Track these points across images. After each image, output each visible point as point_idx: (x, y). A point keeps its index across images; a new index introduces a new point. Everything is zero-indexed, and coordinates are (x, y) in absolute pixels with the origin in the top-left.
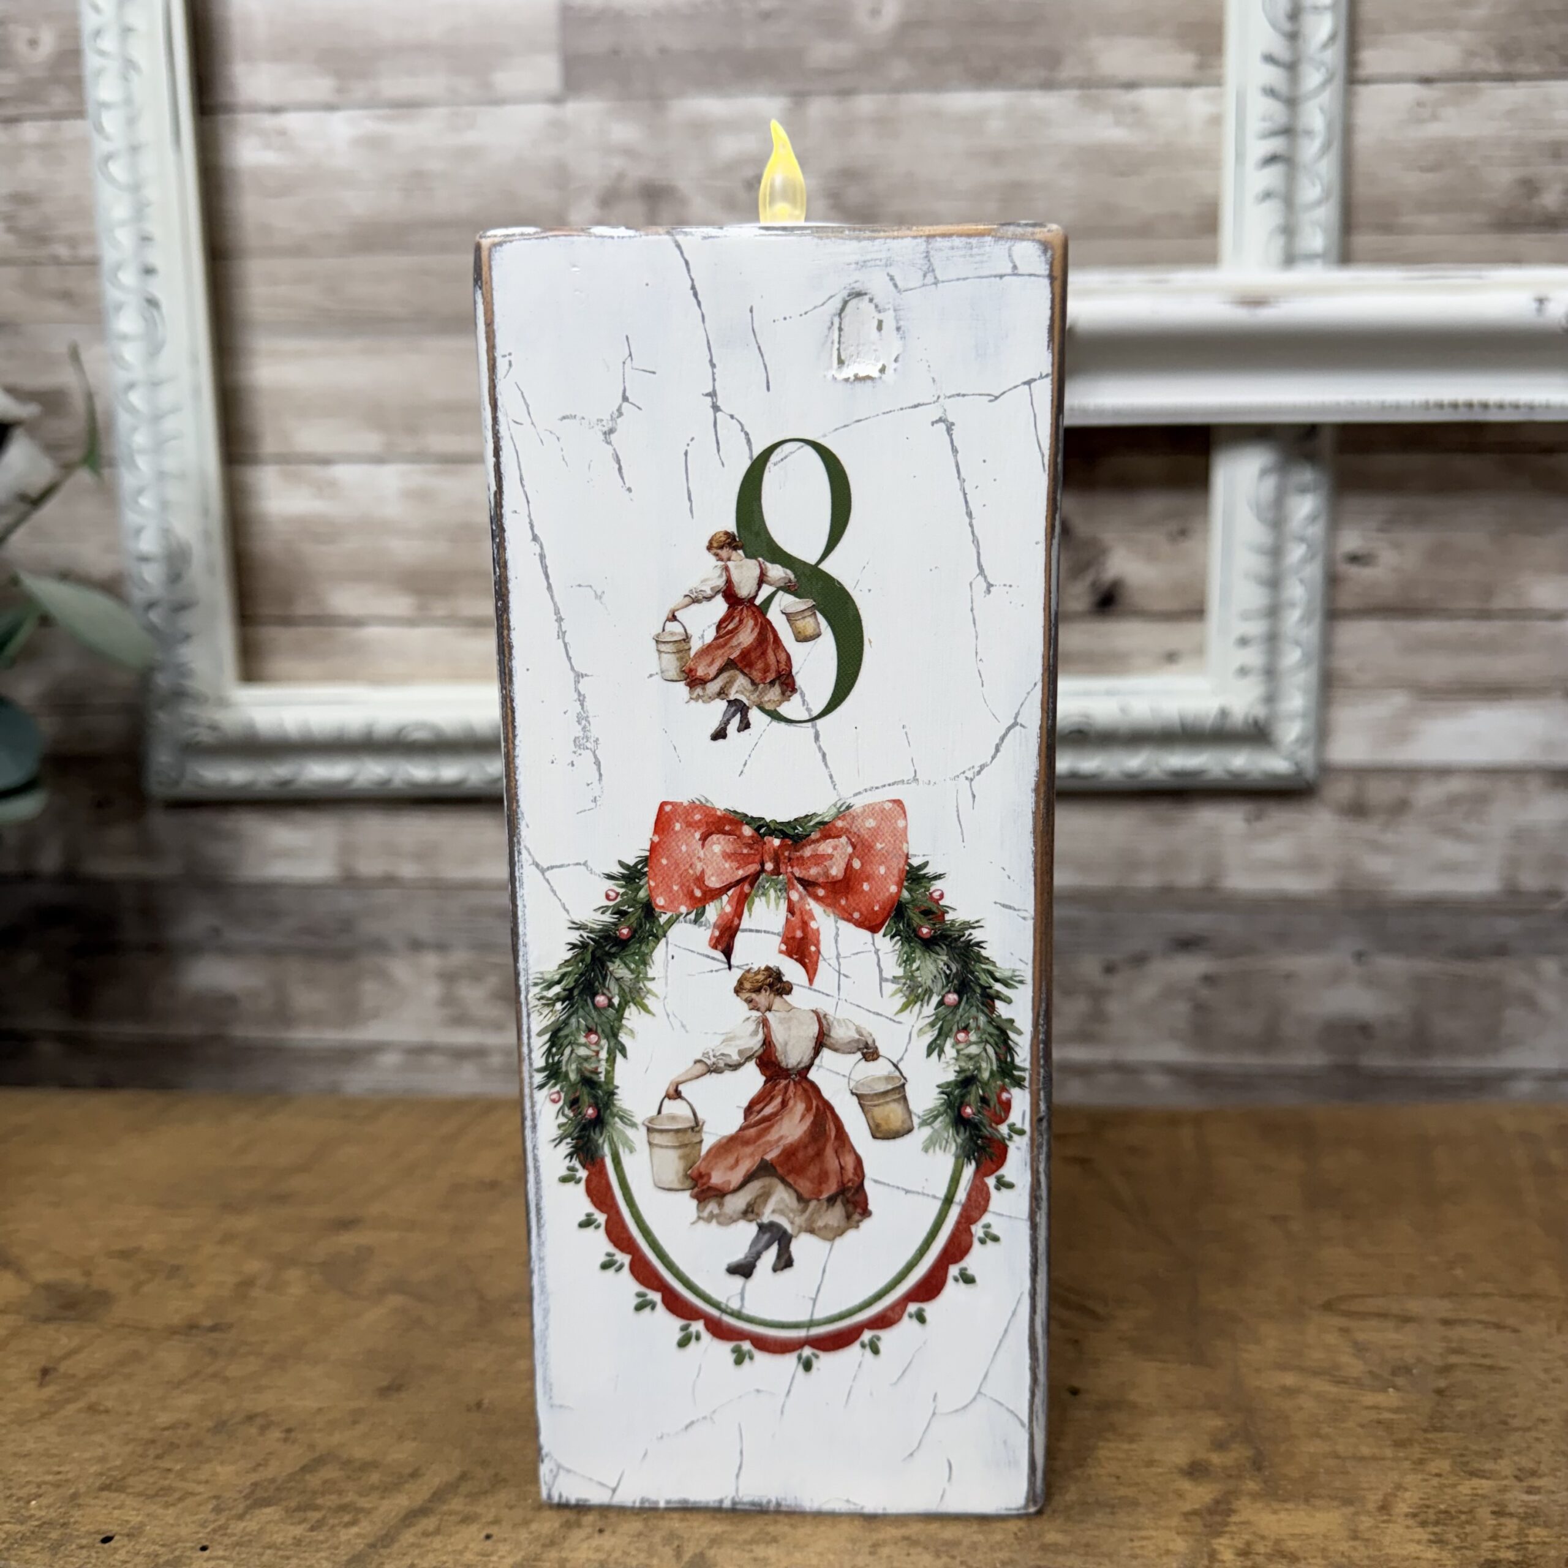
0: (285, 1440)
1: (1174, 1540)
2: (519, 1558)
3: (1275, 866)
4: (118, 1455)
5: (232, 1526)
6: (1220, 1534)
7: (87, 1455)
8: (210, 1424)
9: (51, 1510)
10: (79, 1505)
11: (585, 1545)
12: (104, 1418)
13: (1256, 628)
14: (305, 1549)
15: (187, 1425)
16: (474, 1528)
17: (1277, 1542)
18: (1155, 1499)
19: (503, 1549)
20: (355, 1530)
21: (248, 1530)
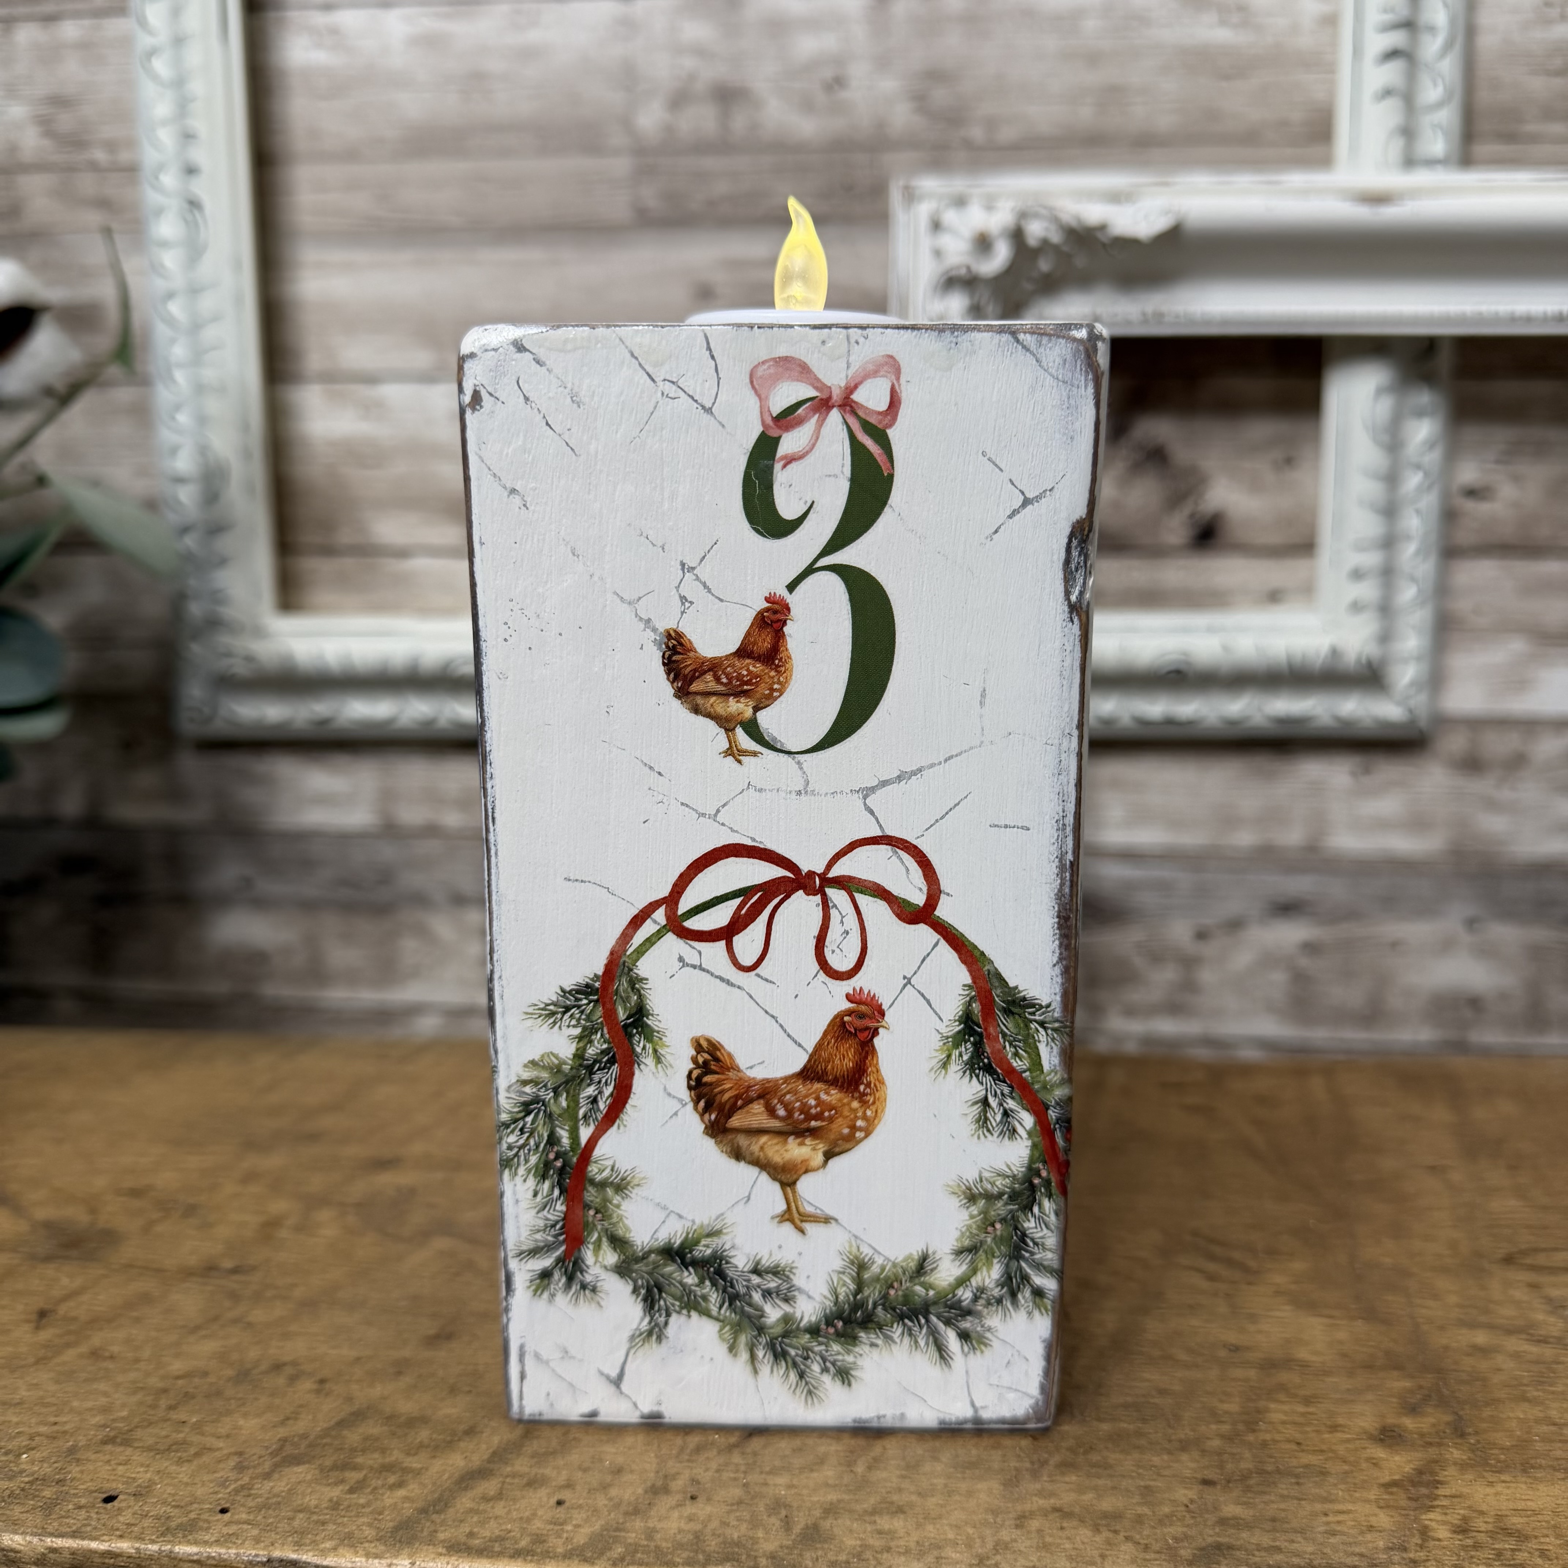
0: (318, 1392)
1: (1376, 1515)
2: (597, 1527)
3: (1383, 825)
4: (124, 1405)
5: (256, 1486)
6: (1431, 1508)
7: (89, 1404)
8: (230, 1372)
9: (45, 1465)
10: (78, 1460)
11: (676, 1514)
12: (110, 1365)
13: (1372, 559)
14: (343, 1513)
15: (206, 1374)
16: (543, 1493)
17: (1499, 1517)
18: (1346, 1467)
19: (578, 1517)
20: (401, 1493)
21: (276, 1490)
